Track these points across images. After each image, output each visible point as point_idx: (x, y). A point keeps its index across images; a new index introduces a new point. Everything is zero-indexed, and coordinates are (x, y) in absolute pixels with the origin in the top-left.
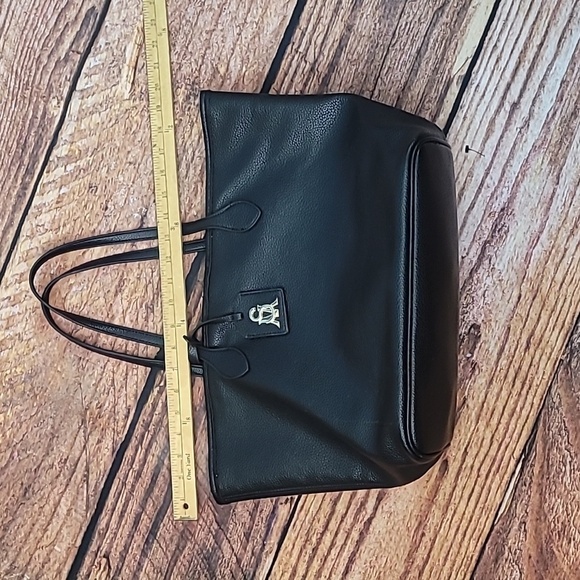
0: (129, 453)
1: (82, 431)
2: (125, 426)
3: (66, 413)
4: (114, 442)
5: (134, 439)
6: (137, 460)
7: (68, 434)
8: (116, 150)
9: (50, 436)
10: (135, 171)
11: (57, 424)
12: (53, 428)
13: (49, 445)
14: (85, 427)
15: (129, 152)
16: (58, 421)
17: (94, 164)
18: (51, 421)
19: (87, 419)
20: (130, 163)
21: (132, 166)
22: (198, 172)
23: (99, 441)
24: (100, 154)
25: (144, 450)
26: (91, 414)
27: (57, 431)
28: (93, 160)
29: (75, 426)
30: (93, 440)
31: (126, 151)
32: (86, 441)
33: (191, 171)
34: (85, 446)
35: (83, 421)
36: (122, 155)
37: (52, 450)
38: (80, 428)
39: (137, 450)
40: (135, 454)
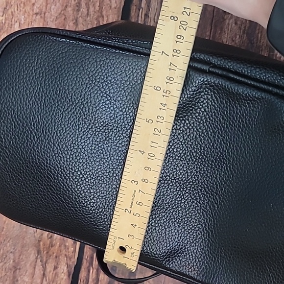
0: (83, 274)
1: (39, 260)
2: (75, 251)
3: (23, 247)
4: (68, 266)
5: (84, 261)
6: (90, 280)
7: (28, 265)
8: (22, 5)
9: (13, 270)
10: (42, 20)
11: (17, 258)
12: (14, 261)
13: (14, 277)
14: (41, 257)
15: (34, 4)
16: (17, 255)
17: (7, 22)
18: (11, 256)
19: (42, 249)
20: (37, 14)
21: (38, 17)
22: (97, 8)
23: (55, 268)
24: (10, 11)
25: (95, 270)
26: (44, 244)
27: (18, 264)
28: (6, 19)
29: (32, 257)
30: (50, 267)
31: (31, 4)
32: (45, 269)
33: (92, 9)
34: (44, 274)
35: (39, 252)
36: (28, 8)
37: (17, 281)
38: (37, 258)
39: (89, 271)
40: (88, 275)
